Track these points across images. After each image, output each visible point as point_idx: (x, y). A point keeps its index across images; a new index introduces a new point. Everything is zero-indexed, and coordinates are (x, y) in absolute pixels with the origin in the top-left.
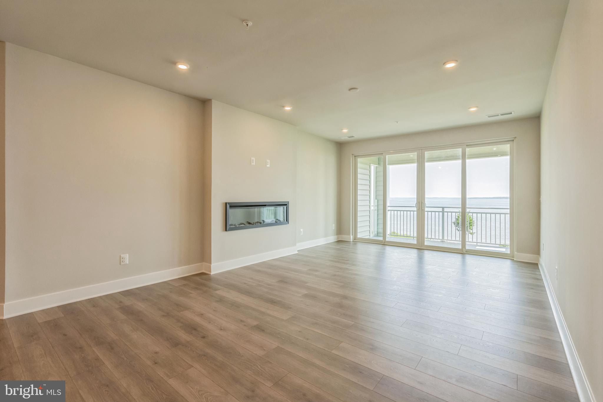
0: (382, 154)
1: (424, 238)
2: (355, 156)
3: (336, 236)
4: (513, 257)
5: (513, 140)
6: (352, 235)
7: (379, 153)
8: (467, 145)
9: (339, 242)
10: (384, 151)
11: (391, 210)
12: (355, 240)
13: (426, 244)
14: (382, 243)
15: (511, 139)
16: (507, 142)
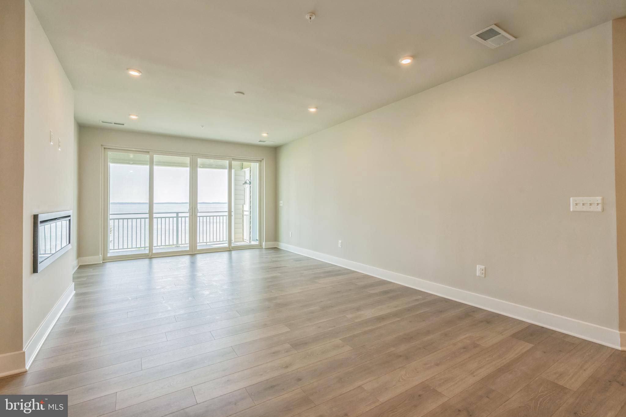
0: (149, 152)
1: (197, 243)
2: (104, 148)
3: (77, 260)
4: (261, 246)
5: (261, 161)
6: (101, 254)
7: (145, 150)
8: (233, 159)
9: (81, 267)
10: (151, 150)
11: (114, 219)
12: (104, 260)
13: (198, 248)
14: (148, 257)
15: (260, 160)
16: (258, 162)
